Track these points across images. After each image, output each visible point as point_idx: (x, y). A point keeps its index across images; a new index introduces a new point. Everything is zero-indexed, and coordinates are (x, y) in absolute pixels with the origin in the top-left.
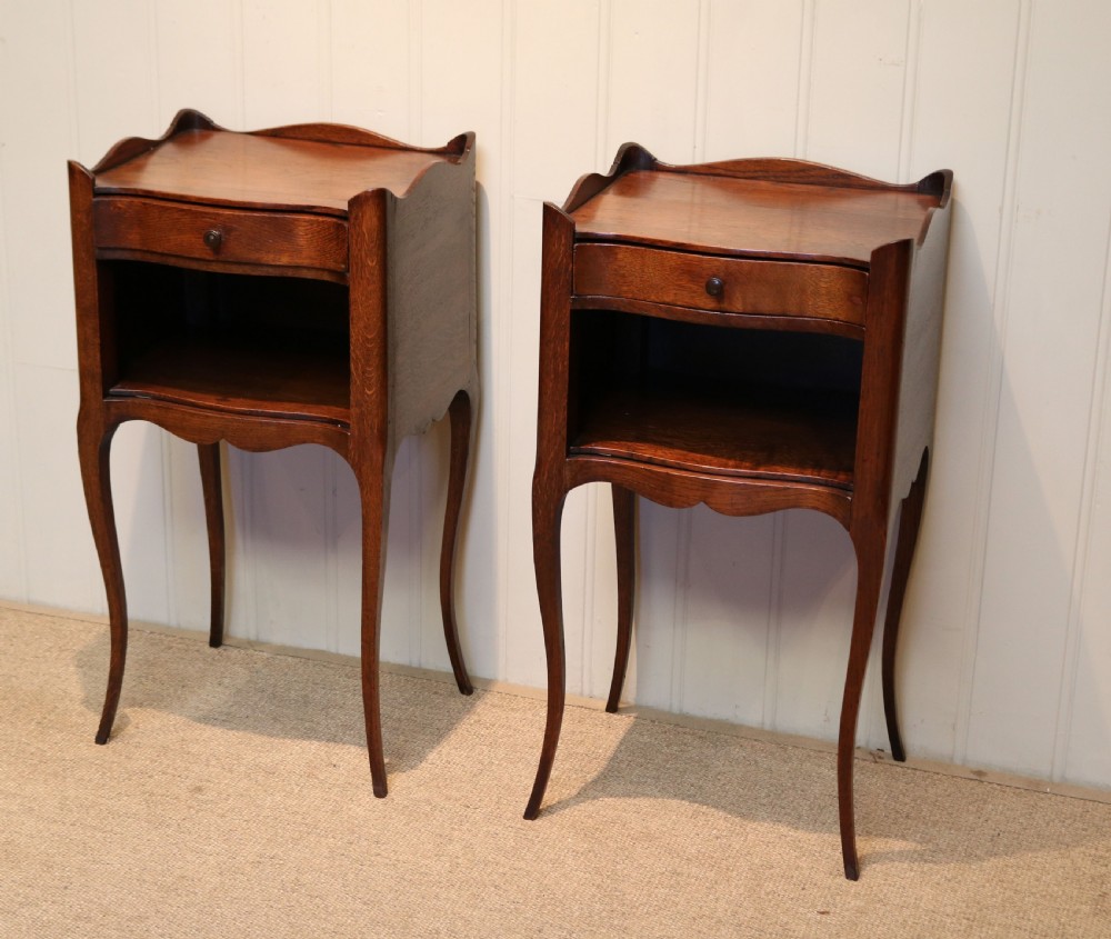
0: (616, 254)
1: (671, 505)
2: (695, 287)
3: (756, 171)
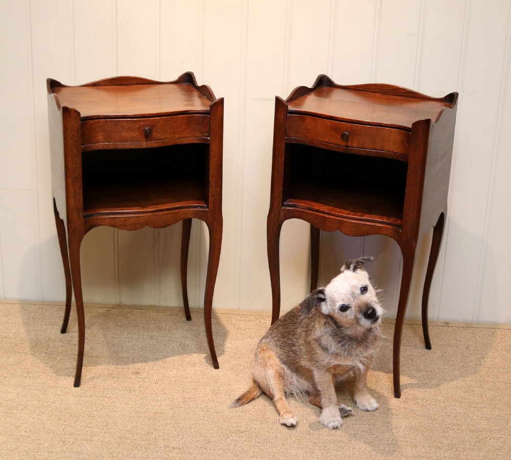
0: (305, 120)
1: (325, 230)
2: (337, 136)
3: (375, 89)
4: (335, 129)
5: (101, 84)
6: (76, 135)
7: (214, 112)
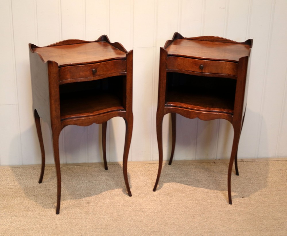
0: (177, 59)
1: (190, 118)
2: (196, 67)
3: (206, 39)
4: (195, 64)
5: (58, 45)
7: (128, 58)
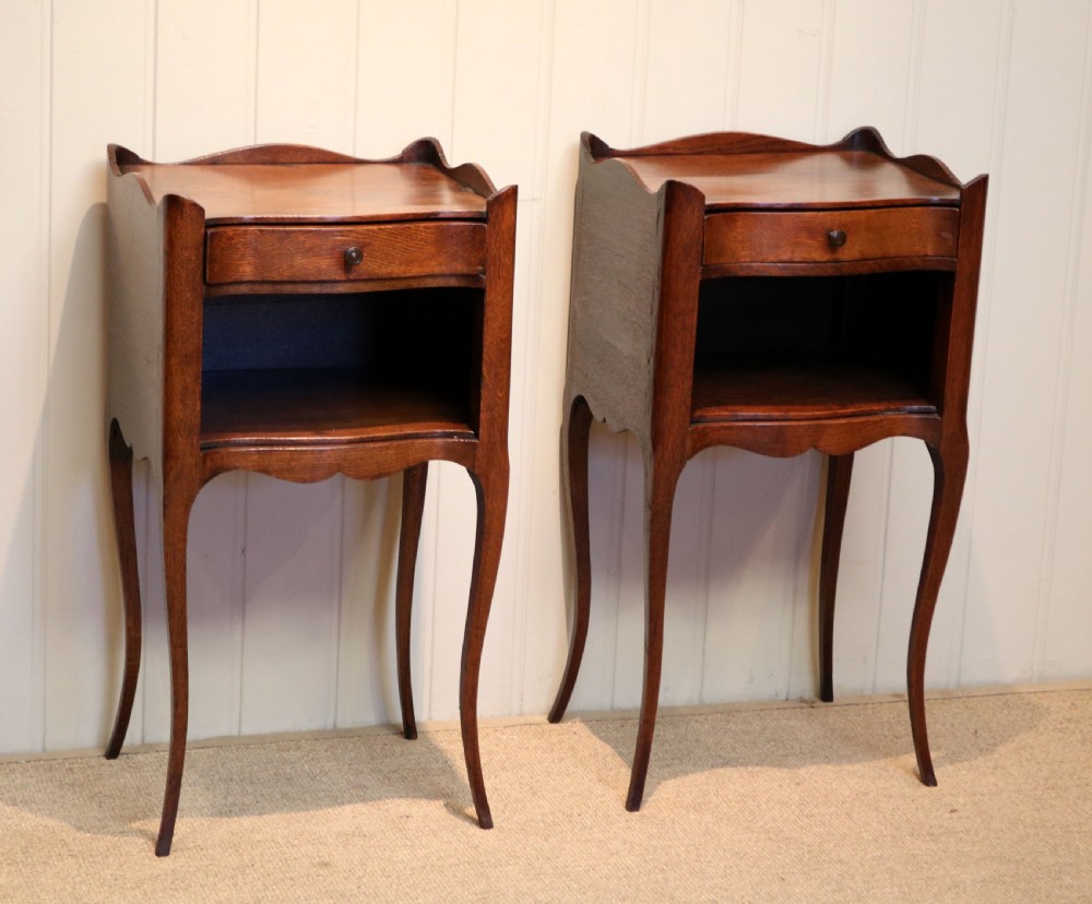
6: (193, 258)
7: (496, 217)
